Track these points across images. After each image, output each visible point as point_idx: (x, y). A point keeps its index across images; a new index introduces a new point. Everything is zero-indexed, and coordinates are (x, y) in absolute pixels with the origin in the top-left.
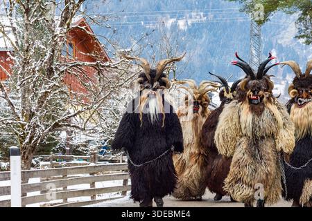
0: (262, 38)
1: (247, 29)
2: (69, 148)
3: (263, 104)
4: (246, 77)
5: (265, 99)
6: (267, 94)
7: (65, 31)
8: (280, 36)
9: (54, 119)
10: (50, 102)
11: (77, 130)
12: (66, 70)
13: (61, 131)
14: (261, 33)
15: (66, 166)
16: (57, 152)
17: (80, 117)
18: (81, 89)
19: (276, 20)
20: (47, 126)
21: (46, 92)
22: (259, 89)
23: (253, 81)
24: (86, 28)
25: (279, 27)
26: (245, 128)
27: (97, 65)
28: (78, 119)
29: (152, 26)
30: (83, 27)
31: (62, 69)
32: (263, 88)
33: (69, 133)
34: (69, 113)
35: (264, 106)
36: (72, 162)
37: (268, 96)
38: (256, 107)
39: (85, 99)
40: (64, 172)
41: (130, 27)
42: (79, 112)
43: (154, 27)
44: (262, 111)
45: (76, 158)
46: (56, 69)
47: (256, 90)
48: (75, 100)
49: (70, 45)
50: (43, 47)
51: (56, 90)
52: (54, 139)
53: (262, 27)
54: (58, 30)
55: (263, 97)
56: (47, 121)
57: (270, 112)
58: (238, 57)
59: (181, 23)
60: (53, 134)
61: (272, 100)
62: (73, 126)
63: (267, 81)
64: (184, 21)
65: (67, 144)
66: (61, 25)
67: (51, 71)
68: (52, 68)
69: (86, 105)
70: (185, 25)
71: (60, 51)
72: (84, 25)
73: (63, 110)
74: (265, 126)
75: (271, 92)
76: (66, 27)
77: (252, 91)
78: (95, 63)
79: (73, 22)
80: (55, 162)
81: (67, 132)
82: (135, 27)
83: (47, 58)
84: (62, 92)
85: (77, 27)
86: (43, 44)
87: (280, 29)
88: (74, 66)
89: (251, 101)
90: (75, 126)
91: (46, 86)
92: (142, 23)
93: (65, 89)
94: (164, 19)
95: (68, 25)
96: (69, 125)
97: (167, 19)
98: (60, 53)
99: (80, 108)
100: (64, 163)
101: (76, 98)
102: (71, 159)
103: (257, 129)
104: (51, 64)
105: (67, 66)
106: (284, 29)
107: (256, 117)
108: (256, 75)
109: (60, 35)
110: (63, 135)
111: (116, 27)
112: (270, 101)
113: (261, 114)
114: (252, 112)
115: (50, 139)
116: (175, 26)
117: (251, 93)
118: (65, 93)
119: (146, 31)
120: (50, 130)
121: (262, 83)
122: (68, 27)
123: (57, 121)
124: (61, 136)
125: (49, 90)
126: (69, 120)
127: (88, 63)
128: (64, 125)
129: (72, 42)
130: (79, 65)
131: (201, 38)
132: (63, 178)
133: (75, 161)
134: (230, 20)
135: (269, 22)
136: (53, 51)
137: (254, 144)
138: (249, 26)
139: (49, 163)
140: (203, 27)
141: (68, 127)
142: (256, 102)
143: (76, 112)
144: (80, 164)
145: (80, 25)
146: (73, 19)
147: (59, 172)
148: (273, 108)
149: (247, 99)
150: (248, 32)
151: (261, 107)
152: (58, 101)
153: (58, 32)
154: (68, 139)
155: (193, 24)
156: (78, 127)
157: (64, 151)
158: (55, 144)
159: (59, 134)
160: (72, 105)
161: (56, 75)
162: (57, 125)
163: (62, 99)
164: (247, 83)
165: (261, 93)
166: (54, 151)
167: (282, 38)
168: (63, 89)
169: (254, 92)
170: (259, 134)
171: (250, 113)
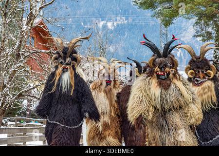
0: (169, 36)
1: (157, 29)
2: (28, 113)
3: (170, 79)
4: (154, 56)
5: (171, 75)
6: (172, 71)
7: (29, 28)
8: (183, 35)
9: (19, 90)
10: (17, 78)
11: (35, 100)
12: (29, 55)
13: (24, 99)
14: (168, 33)
15: (26, 126)
16: (20, 115)
17: (37, 89)
18: (39, 69)
19: (179, 24)
20: (14, 95)
21: (15, 70)
22: (166, 66)
23: (160, 59)
24: (44, 27)
25: (181, 29)
26: (155, 100)
27: (50, 52)
28: (36, 91)
29: (89, 26)
30: (41, 26)
31: (26, 54)
32: (169, 65)
33: (29, 101)
34: (30, 86)
35: (171, 81)
36: (31, 123)
37: (173, 72)
38: (164, 82)
39: (42, 77)
40: (25, 131)
41: (74, 26)
42: (37, 86)
43: (90, 27)
44: (169, 85)
45: (33, 120)
46: (22, 54)
47: (163, 66)
48: (34, 77)
49: (33, 38)
50: (14, 39)
51: (21, 69)
52: (18, 105)
53: (168, 28)
54: (25, 28)
55: (169, 73)
56: (15, 92)
57: (176, 87)
58: (145, 38)
59: (109, 25)
60: (18, 102)
61: (178, 77)
62: (32, 96)
63: (172, 60)
64: (112, 23)
65: (28, 110)
66: (27, 24)
67: (18, 56)
68: (19, 54)
69: (41, 81)
70: (112, 26)
71: (26, 42)
72: (42, 24)
73: (26, 84)
74: (172, 99)
75: (176, 69)
76: (30, 25)
77: (159, 67)
78: (48, 51)
79: (35, 22)
80: (18, 122)
81: (28, 100)
82: (77, 27)
83: (16, 46)
84: (25, 71)
85: (37, 26)
86: (14, 37)
87: (182, 30)
88: (34, 52)
89: (158, 76)
90: (33, 96)
91: (15, 66)
92: (82, 24)
93: (28, 69)
94: (97, 22)
95: (32, 24)
96: (29, 95)
97: (99, 22)
98: (25, 43)
99: (37, 83)
100: (25, 124)
101: (35, 76)
102: (30, 121)
103: (165, 102)
104: (19, 51)
105: (29, 52)
106: (185, 30)
107: (163, 91)
108: (162, 54)
109: (26, 31)
110: (25, 102)
111: (64, 26)
112: (176, 77)
113: (168, 88)
114: (160, 87)
115: (16, 105)
116: (105, 27)
117: (159, 70)
118: (28, 72)
119: (85, 29)
120: (16, 98)
121: (168, 61)
122: (31, 26)
123: (21, 92)
124: (24, 103)
125: (17, 69)
126: (29, 91)
127: (44, 51)
128: (26, 95)
129: (34, 36)
130: (38, 52)
131: (124, 35)
132: (23, 135)
133: (33, 123)
134: (144, 23)
135: (173, 25)
136: (21, 42)
137: (162, 116)
138: (159, 27)
139: (14, 123)
140: (125, 28)
141: (29, 97)
142: (163, 77)
143: (34, 86)
144: (36, 125)
145: (39, 24)
146: (35, 20)
147: (21, 130)
148: (179, 84)
149: (155, 74)
150: (158, 32)
151: (168, 82)
152: (22, 77)
153: (25, 29)
154: (28, 106)
155: (118, 26)
156: (35, 97)
157: (25, 115)
158: (19, 109)
159: (22, 102)
160: (32, 81)
161: (22, 59)
162: (21, 95)
163: (25, 76)
164: (154, 60)
165: (167, 69)
166: (18, 115)
167: (184, 37)
168: (26, 69)
169: (161, 69)
170: (166, 107)
171: (158, 87)
